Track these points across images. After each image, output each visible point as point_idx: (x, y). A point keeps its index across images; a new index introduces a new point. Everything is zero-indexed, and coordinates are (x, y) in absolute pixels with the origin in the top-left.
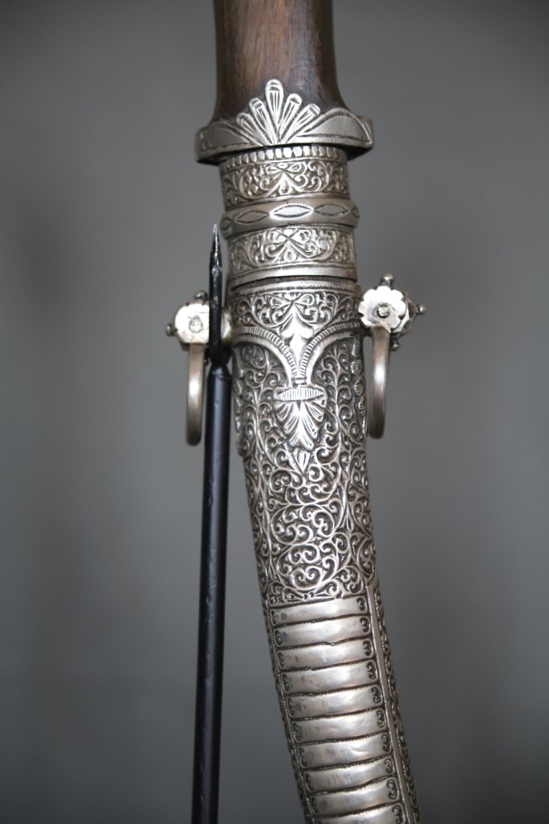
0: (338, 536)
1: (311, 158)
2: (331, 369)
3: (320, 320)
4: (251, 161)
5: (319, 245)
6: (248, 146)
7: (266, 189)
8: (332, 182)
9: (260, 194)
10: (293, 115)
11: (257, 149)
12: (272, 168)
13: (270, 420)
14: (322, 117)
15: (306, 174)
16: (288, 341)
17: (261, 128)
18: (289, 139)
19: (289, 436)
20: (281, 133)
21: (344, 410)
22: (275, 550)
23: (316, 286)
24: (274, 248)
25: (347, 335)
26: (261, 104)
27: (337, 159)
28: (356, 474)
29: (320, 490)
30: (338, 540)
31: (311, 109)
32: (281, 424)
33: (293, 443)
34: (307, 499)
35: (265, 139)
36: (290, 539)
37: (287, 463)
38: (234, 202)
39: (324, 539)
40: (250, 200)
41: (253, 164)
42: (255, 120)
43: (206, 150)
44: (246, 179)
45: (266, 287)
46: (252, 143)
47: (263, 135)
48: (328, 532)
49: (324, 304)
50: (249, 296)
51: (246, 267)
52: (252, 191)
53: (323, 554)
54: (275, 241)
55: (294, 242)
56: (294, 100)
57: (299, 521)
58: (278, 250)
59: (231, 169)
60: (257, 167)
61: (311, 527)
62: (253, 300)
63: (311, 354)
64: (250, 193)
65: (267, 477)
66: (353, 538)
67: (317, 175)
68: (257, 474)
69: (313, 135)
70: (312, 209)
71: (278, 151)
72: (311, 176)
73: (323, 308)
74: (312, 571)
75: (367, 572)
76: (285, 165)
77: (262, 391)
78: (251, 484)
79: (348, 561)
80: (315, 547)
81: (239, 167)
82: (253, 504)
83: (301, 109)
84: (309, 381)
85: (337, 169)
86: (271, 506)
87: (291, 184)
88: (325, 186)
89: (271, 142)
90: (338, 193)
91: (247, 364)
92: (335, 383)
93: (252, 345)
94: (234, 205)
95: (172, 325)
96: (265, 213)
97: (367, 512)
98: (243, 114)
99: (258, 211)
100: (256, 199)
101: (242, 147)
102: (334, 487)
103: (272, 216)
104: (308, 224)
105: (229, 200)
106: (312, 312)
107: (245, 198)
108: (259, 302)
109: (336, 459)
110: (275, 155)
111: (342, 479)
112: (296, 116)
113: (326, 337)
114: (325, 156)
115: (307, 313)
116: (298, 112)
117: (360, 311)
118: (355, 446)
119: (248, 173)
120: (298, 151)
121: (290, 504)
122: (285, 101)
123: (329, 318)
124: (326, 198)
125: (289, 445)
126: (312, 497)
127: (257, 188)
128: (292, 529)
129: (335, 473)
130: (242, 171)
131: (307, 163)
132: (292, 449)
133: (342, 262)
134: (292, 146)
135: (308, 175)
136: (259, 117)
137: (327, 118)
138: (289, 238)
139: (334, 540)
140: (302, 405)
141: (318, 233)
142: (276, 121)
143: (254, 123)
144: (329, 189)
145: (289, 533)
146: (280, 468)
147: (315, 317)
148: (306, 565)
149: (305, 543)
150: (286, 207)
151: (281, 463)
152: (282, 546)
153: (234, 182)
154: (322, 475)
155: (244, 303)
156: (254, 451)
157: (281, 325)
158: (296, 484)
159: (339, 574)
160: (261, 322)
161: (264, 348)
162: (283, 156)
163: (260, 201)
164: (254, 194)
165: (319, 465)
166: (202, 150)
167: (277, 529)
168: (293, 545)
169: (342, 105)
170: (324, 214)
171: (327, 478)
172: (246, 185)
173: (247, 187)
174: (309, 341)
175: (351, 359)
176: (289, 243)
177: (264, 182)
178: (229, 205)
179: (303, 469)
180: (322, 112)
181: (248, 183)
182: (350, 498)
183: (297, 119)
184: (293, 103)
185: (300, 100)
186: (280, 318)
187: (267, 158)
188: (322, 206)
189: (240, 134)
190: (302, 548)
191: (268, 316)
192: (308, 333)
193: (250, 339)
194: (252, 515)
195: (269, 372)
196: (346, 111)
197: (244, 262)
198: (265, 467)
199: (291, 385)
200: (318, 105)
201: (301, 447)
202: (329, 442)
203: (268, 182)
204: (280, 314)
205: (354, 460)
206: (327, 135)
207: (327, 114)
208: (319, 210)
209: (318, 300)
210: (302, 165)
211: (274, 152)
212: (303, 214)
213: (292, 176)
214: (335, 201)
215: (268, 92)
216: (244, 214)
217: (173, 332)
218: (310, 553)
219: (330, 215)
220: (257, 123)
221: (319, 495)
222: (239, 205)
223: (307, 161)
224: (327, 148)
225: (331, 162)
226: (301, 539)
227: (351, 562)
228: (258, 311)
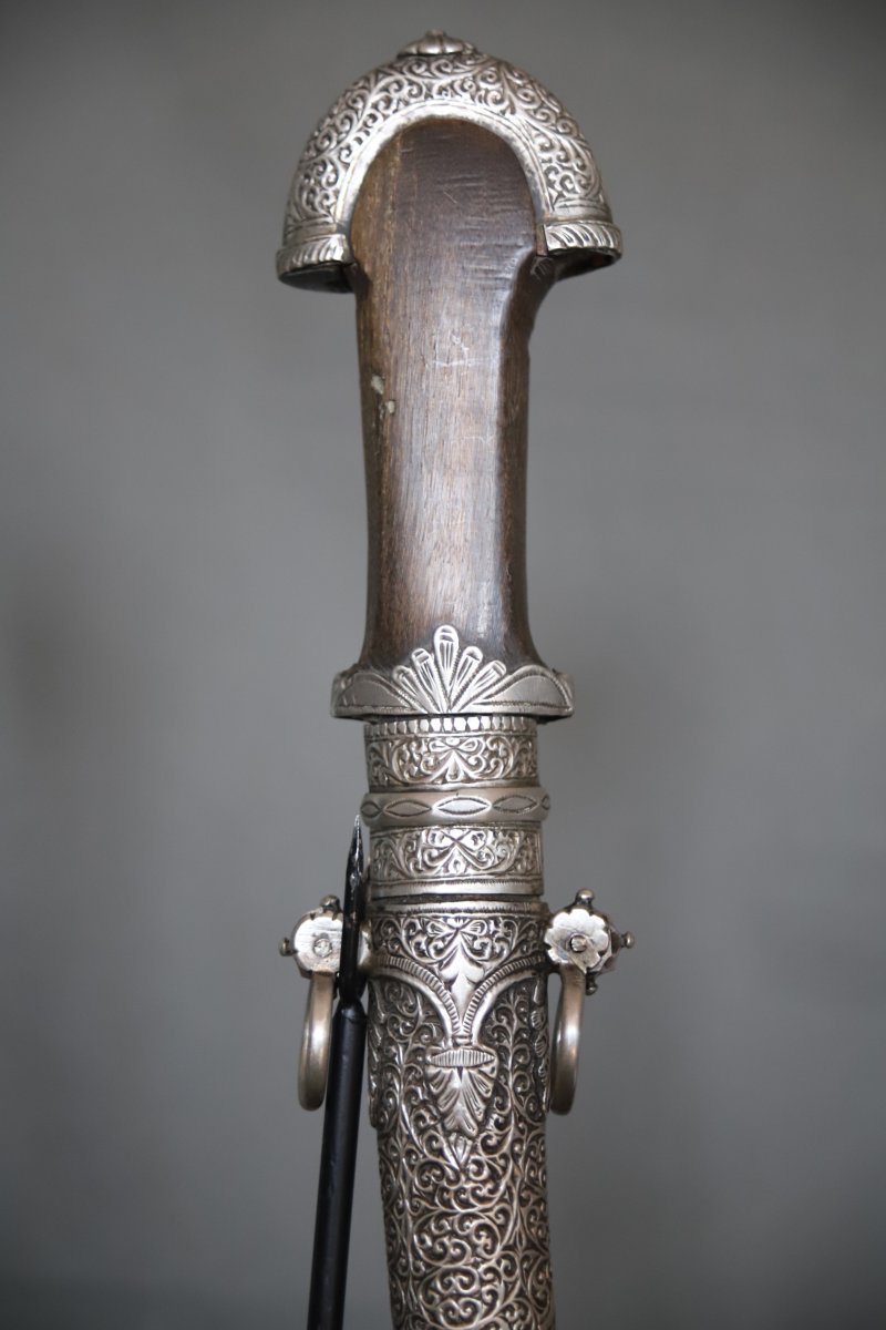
0: (504, 1257)
1: (491, 733)
2: (504, 1023)
3: (494, 956)
4: (409, 731)
5: (499, 852)
6: (406, 712)
7: (429, 772)
8: (518, 764)
9: (420, 778)
10: (469, 675)
11: (419, 716)
12: (438, 743)
13: (419, 1090)
14: (509, 678)
15: (483, 754)
16: (449, 983)
17: (426, 690)
18: (463, 707)
19: (444, 1116)
20: (453, 698)
21: (520, 1079)
22: (417, 1269)
23: (490, 908)
24: (435, 853)
25: (527, 975)
26: (427, 658)
27: (525, 731)
28: (532, 1168)
29: (484, 1192)
30: (504, 1263)
31: (495, 669)
32: (435, 1098)
33: (450, 1125)
34: (465, 1204)
35: (431, 704)
36: (440, 1257)
37: (440, 1153)
38: (382, 784)
39: (485, 1260)
40: (406, 784)
41: (412, 736)
42: (418, 677)
43: (349, 705)
44: (401, 755)
45: (422, 907)
46: (412, 708)
47: (428, 699)
48: (491, 1252)
49: (500, 934)
50: (398, 915)
51: (395, 874)
52: (409, 772)
53: (483, 1283)
54: (437, 844)
55: (463, 847)
56: (472, 655)
57: (453, 1233)
58: (441, 856)
59: (381, 738)
60: (418, 740)
61: (470, 1243)
62: (404, 922)
63: (479, 1004)
64: (407, 776)
65: (412, 1167)
66: (525, 1258)
67: (497, 756)
68: (398, 1160)
69: (496, 703)
70: (489, 803)
71: (447, 721)
72: (491, 757)
73: (499, 940)
74: (468, 1304)
75: (541, 1304)
76: (456, 741)
77: (410, 1048)
78: (388, 1172)
79: (516, 1291)
80: (474, 1271)
81: (393, 737)
82: (390, 1199)
83: (481, 667)
84: (474, 1040)
85: (525, 746)
86: (414, 1208)
87: (463, 767)
88: (508, 771)
89: (438, 709)
90: (525, 780)
91: (390, 1007)
92: (508, 1043)
93: (400, 982)
94: (383, 786)
95: (289, 942)
96: (426, 806)
97: (544, 1218)
98: (403, 667)
99: (416, 803)
100: (413, 785)
101: (398, 711)
102: (502, 1188)
103: (436, 810)
104: (483, 823)
105: (377, 778)
106: (484, 945)
107: (398, 780)
108: (412, 925)
109: (505, 1149)
110: (442, 726)
111: (513, 1177)
112: (474, 676)
113: (500, 979)
114: (510, 729)
115: (477, 945)
116: (477, 671)
117: (547, 940)
118: (531, 1128)
119: (404, 747)
120: (474, 722)
121: (443, 1209)
122: (460, 655)
123: (505, 953)
124: (508, 787)
125: (443, 1127)
126: (472, 1201)
127: (416, 768)
128: (442, 1245)
129: (504, 1169)
130: (397, 743)
131: (485, 740)
132: (447, 1134)
133: (527, 873)
134: (466, 716)
135: (486, 756)
136: (424, 673)
137: (516, 680)
138: (457, 841)
139: (499, 1263)
140: (465, 1072)
141: (495, 835)
142: (447, 682)
143: (417, 682)
144: (513, 775)
145: (439, 1249)
146: (431, 1157)
147: (487, 952)
148: (458, 1296)
149: (460, 1265)
150: (455, 800)
151: (432, 1150)
152: (428, 1266)
153: (385, 756)
154: (486, 1173)
155: (391, 924)
156: (395, 1128)
157: (441, 962)
158: (450, 1182)
159: (503, 1311)
160: (414, 953)
161: (416, 990)
162: (454, 729)
163: (420, 787)
164: (411, 776)
165: (483, 1157)
166: (342, 705)
167: (422, 1241)
168: (444, 1266)
169: (536, 660)
170: (505, 810)
171: (494, 1177)
172: (401, 763)
173: (403, 766)
174: (477, 985)
175: (532, 1006)
176: (456, 847)
177: (427, 762)
178: (376, 784)
179: (462, 1161)
180: (510, 672)
181: (404, 761)
182: (523, 1202)
183: (474, 681)
184: (470, 659)
185: (480, 655)
186: (439, 952)
187: (431, 730)
188: (503, 799)
189: (396, 693)
190: (456, 1272)
191: (423, 947)
192: (477, 974)
193: (397, 975)
194: (386, 1215)
195: (420, 1023)
196: (540, 669)
197: (392, 867)
198: (409, 1153)
199: (450, 1043)
200: (504, 662)
201: (460, 1131)
202: (498, 1125)
203: (431, 763)
204: (441, 945)
205: (531, 1148)
206: (514, 703)
207: (515, 674)
208: (499, 805)
209: (492, 927)
210: (479, 742)
211: (442, 722)
212: (478, 811)
213: (465, 756)
214: (519, 791)
215: (438, 641)
216: (397, 804)
217: (290, 951)
218: (465, 1279)
219: (513, 811)
220: (421, 682)
221: (482, 1200)
222: (389, 788)
223: (486, 737)
224: (513, 718)
225: (517, 737)
226: (455, 1259)
227: (521, 1293)
228: (409, 938)
